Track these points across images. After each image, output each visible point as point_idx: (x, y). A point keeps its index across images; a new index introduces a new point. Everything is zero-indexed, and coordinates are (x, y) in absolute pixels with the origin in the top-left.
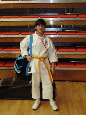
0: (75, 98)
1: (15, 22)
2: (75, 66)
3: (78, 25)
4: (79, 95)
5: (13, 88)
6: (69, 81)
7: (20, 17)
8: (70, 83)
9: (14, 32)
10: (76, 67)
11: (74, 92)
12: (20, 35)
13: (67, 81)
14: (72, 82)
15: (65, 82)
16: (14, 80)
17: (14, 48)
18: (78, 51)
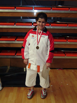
0: (67, 84)
1: (10, 13)
2: (65, 55)
3: (69, 17)
4: (70, 82)
5: (9, 76)
6: (60, 69)
7: (16, 8)
8: (61, 71)
9: (9, 23)
10: (67, 56)
11: (65, 79)
12: (15, 25)
13: (58, 68)
14: (62, 69)
15: (56, 70)
16: (9, 68)
17: (9, 38)
18: (68, 42)
